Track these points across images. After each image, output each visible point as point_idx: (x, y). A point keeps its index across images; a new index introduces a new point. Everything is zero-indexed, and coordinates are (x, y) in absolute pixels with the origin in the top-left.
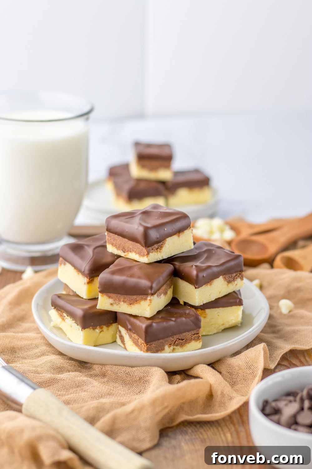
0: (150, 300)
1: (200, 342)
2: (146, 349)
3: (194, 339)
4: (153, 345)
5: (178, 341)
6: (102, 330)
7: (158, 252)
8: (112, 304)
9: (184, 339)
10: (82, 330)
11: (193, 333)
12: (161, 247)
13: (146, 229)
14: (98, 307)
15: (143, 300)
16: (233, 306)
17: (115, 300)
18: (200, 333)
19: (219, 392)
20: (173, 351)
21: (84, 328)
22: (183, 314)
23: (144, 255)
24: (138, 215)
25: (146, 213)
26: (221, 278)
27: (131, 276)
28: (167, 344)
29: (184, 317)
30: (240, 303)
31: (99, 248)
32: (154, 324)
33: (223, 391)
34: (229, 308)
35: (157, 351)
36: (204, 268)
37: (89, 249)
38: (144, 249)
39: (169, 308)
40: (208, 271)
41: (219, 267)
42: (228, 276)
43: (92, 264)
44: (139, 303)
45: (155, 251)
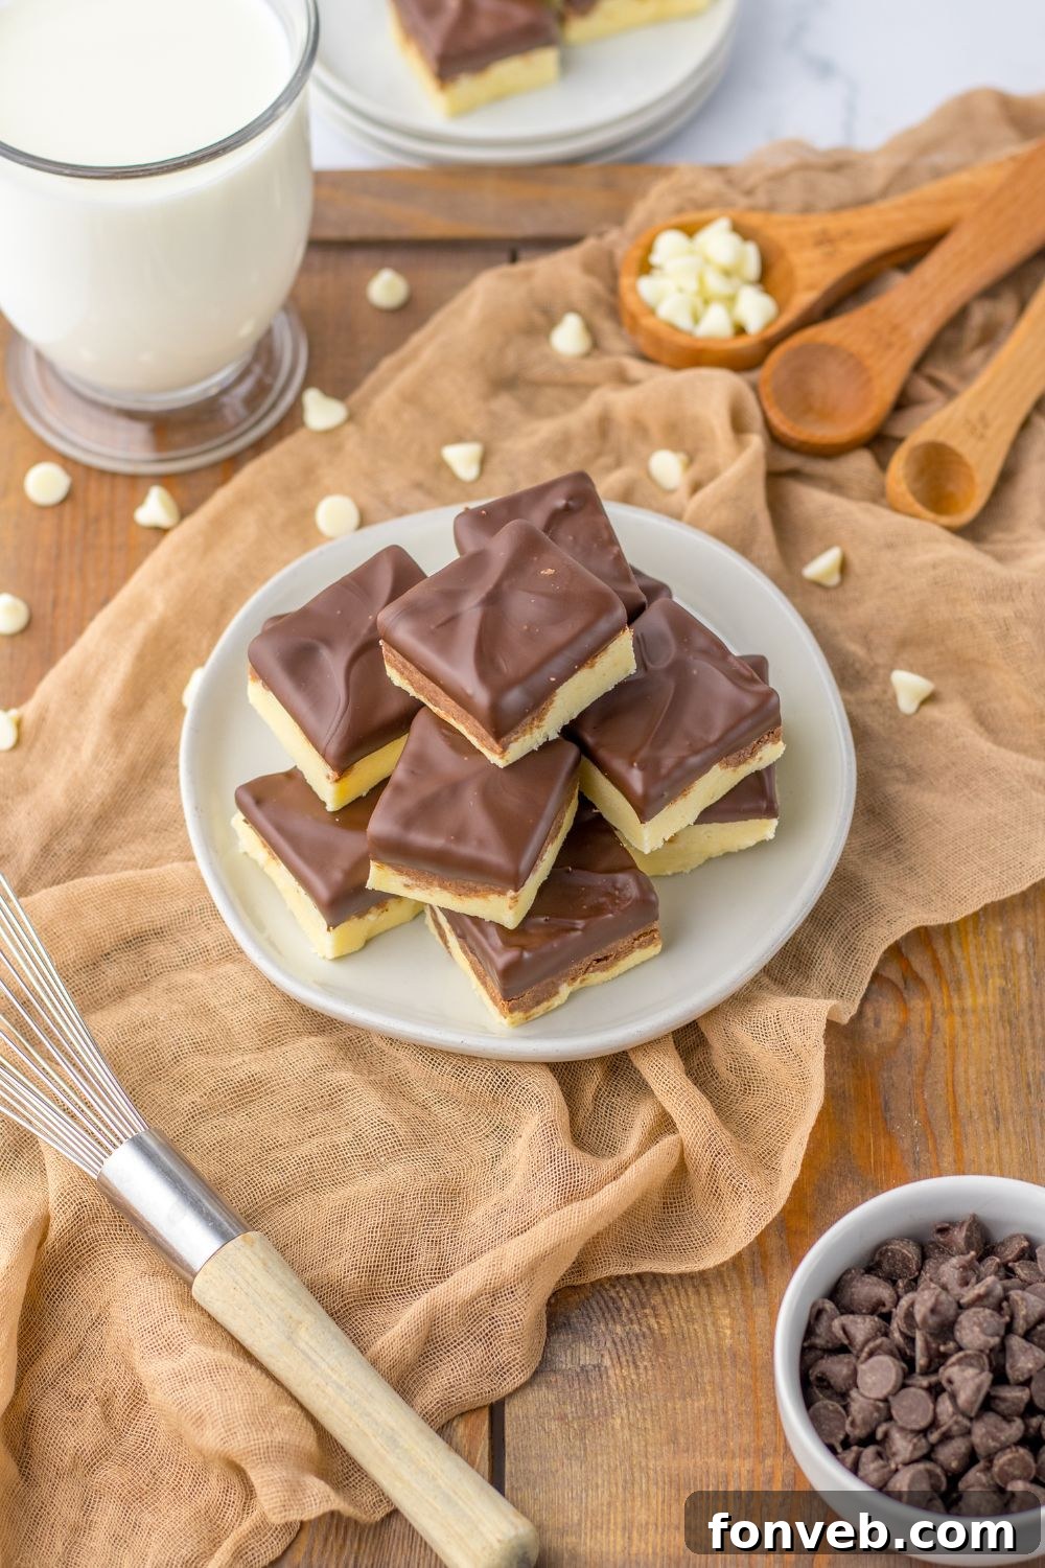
0: (513, 898)
1: (655, 946)
2: (507, 1011)
3: (640, 946)
4: (527, 995)
5: (594, 966)
6: (384, 909)
7: (535, 730)
8: (406, 886)
9: (611, 955)
10: (328, 930)
11: (635, 935)
12: (540, 718)
13: (498, 692)
14: (370, 885)
15: (493, 894)
16: (751, 818)
17: (417, 879)
18: (655, 930)
19: (704, 1169)
20: (583, 985)
21: (333, 924)
22: (608, 894)
23: (492, 750)
24: (471, 610)
25: (494, 600)
26: (716, 768)
27: (460, 835)
28: (565, 981)
29: (610, 907)
30: (770, 811)
31: (363, 659)
32: (526, 955)
33: (713, 1167)
34: (739, 823)
35: (538, 1003)
36: (664, 771)
37: (334, 665)
38: (491, 739)
39: (568, 871)
40: (677, 774)
41: (710, 752)
42: (735, 755)
43: (345, 738)
44: (484, 897)
45: (524, 733)
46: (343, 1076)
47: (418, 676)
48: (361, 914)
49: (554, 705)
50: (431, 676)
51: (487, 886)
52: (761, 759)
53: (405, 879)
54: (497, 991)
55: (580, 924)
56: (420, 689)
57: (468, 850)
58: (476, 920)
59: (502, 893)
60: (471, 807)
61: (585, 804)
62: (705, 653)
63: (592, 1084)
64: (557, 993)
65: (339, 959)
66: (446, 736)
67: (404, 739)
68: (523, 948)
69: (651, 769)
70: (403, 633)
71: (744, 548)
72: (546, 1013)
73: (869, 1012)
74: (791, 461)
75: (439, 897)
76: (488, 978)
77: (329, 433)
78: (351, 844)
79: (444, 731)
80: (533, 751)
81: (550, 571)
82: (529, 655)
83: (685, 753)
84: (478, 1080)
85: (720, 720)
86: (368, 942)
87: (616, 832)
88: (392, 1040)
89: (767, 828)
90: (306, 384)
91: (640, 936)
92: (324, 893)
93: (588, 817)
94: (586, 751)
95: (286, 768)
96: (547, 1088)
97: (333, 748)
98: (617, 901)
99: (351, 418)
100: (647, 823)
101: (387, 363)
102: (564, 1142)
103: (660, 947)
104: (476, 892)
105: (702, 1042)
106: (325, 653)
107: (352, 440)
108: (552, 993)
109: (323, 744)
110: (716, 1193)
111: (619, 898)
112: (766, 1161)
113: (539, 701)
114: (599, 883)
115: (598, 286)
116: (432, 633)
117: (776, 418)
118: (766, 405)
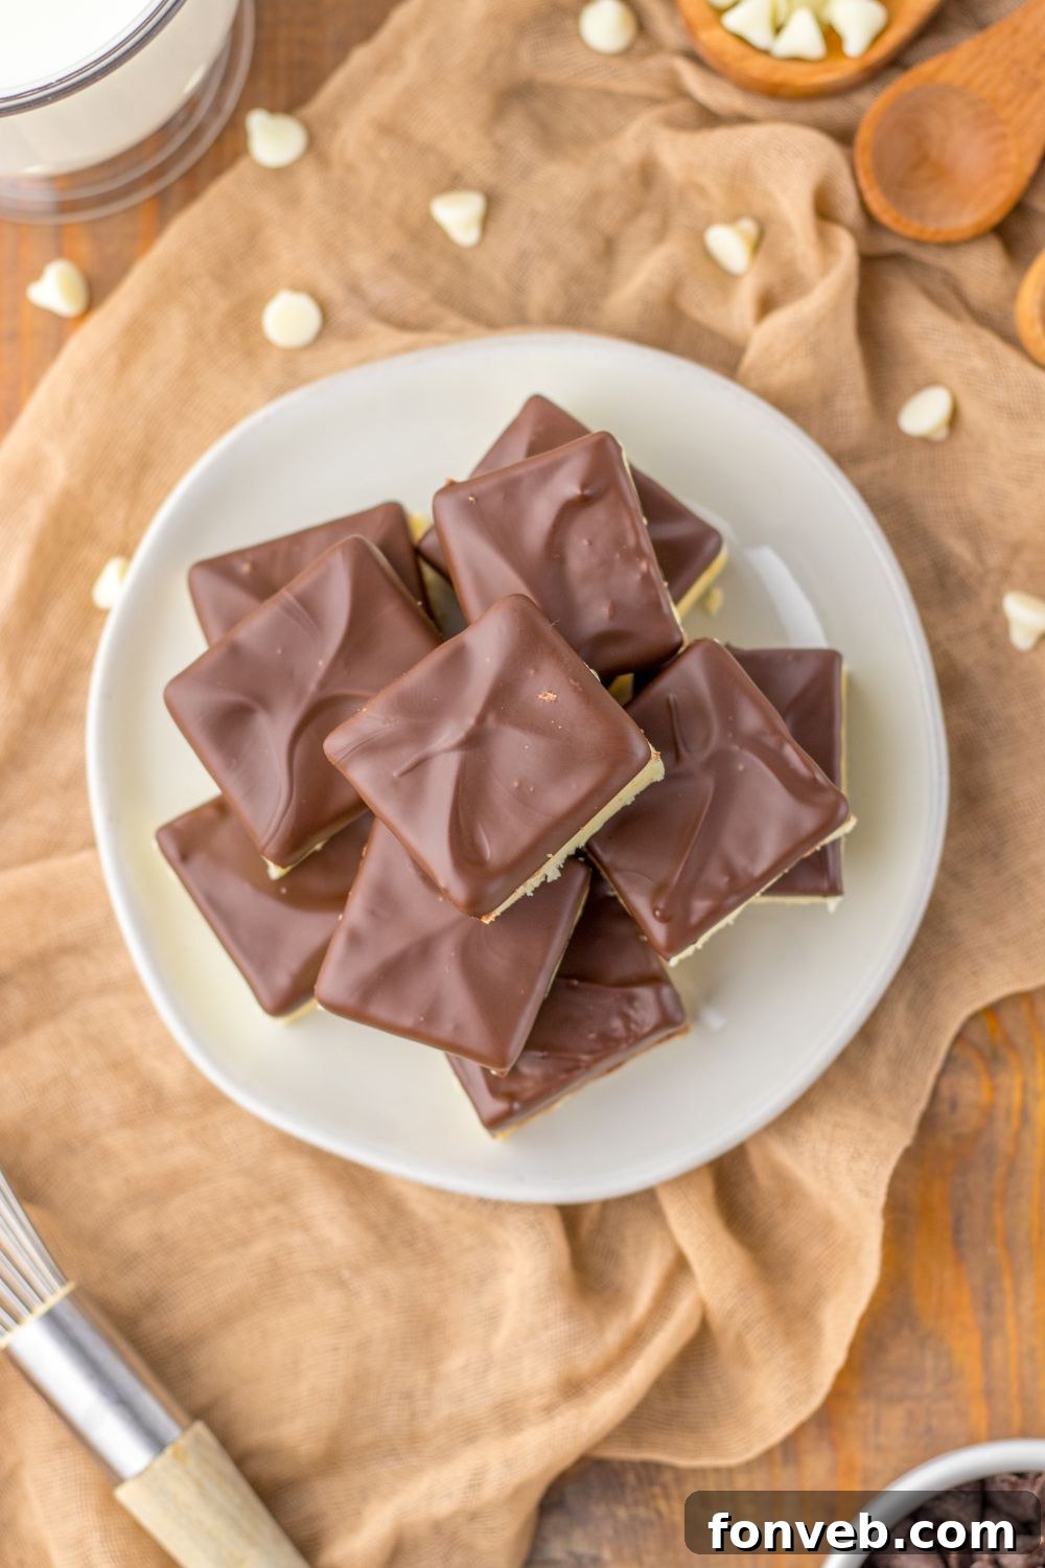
12: (533, 875)
24: (445, 753)
25: (474, 741)
27: (431, 1019)
29: (624, 1035)
30: (833, 890)
31: (310, 730)
34: (793, 897)
36: (694, 920)
37: (273, 736)
39: (572, 988)
55: (585, 1060)
57: (442, 1034)
60: (447, 976)
62: (755, 740)
69: (677, 923)
73: (945, 1091)
74: (894, 245)
77: (281, 173)
78: (300, 934)
80: (527, 896)
81: (551, 698)
82: (524, 832)
89: (829, 901)
99: (314, 145)
106: (262, 720)
107: (311, 184)
109: (261, 844)
111: (635, 1021)
114: (612, 1000)
116: (395, 784)
117: (877, 203)
118: (864, 183)
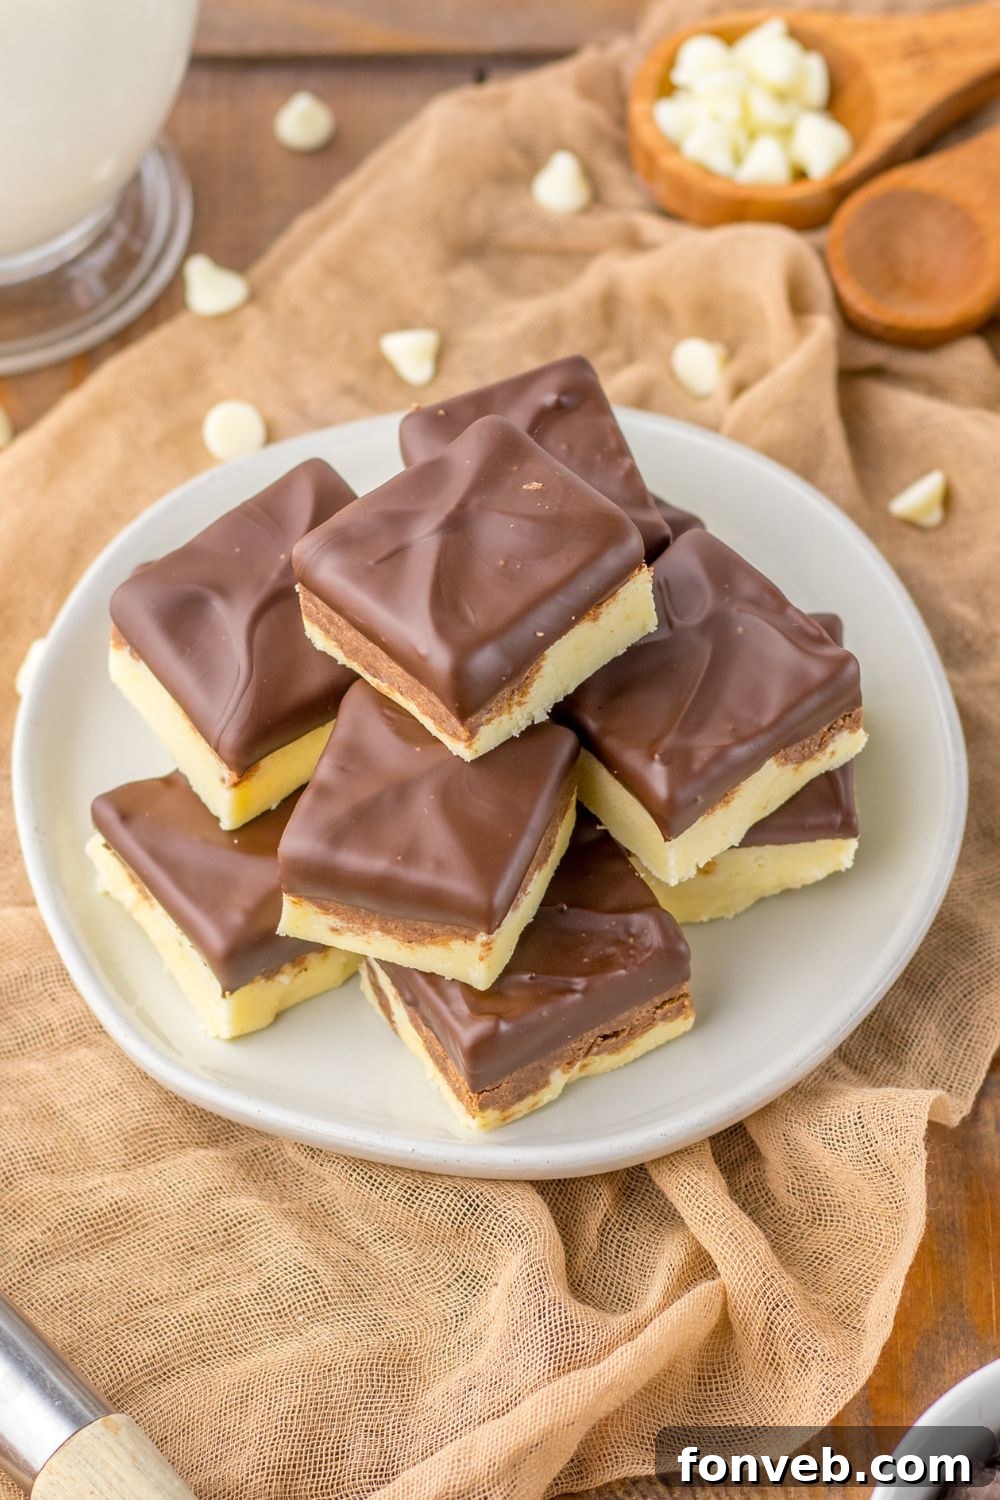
0: (484, 945)
1: (686, 1018)
2: (476, 1108)
3: (664, 1018)
4: (504, 1085)
5: (599, 1045)
6: (302, 967)
7: (515, 708)
8: (334, 930)
9: (623, 1030)
10: (224, 996)
11: (658, 1001)
12: (523, 690)
13: (462, 653)
14: (282, 929)
15: (457, 938)
16: (820, 838)
17: (350, 920)
18: (685, 995)
19: (757, 1327)
20: (583, 1074)
21: (230, 988)
22: (617, 942)
23: (455, 735)
24: (425, 540)
25: (457, 524)
26: (771, 767)
27: (410, 855)
28: (558, 1066)
29: (622, 960)
30: (847, 829)
31: (272, 615)
32: (504, 1027)
33: (769, 1325)
34: (803, 844)
35: (520, 1097)
36: (697, 766)
37: (231, 622)
38: (454, 720)
39: (562, 910)
40: (716, 770)
41: (763, 740)
42: (797, 747)
43: (246, 724)
44: (444, 944)
45: (500, 712)
46: (246, 1203)
47: (351, 634)
48: (270, 974)
49: (541, 672)
50: (370, 633)
51: (448, 927)
52: (833, 753)
53: (332, 920)
54: (462, 1079)
55: (580, 983)
56: (352, 653)
57: (421, 876)
58: (432, 978)
59: (469, 937)
60: (426, 817)
61: (586, 818)
62: (755, 603)
63: (598, 1210)
64: (546, 1083)
65: (239, 1039)
66: (389, 718)
67: (330, 726)
68: (499, 1016)
69: (679, 764)
70: (329, 571)
71: (807, 469)
72: (534, 1111)
73: (988, 1112)
74: (872, 354)
75: (380, 945)
76: (449, 1061)
77: (222, 318)
78: (257, 874)
79: (388, 712)
80: (513, 738)
81: (536, 485)
82: (509, 601)
83: (728, 741)
84: (436, 1205)
85: (775, 697)
86: (279, 1016)
87: (631, 860)
88: (313, 1151)
89: (842, 853)
90: (191, 250)
91: (664, 1003)
92: (217, 941)
93: (589, 836)
94: (588, 743)
95: (163, 770)
96: (533, 1214)
97: (230, 738)
98: (632, 952)
99: (253, 297)
100: (674, 841)
101: (303, 223)
102: (557, 1291)
103: (691, 1020)
104: (433, 936)
105: (754, 1153)
106: (218, 606)
107: (254, 324)
108: (541, 1082)
109: (216, 732)
110: (774, 1364)
111: (632, 947)
112: (845, 1318)
113: (521, 666)
114: (607, 927)
115: (599, 115)
116: (370, 571)
117: (851, 294)
118: (838, 275)
